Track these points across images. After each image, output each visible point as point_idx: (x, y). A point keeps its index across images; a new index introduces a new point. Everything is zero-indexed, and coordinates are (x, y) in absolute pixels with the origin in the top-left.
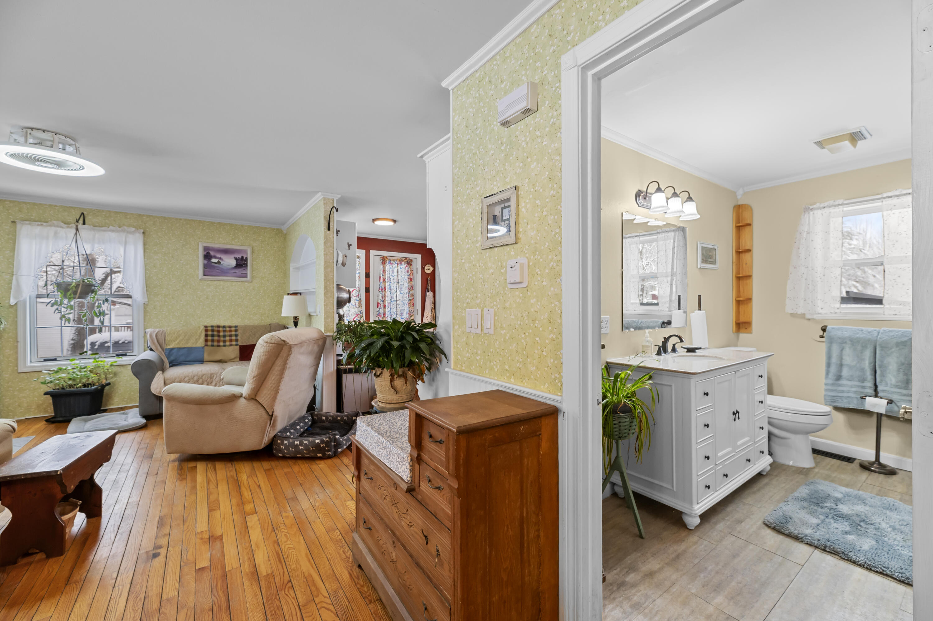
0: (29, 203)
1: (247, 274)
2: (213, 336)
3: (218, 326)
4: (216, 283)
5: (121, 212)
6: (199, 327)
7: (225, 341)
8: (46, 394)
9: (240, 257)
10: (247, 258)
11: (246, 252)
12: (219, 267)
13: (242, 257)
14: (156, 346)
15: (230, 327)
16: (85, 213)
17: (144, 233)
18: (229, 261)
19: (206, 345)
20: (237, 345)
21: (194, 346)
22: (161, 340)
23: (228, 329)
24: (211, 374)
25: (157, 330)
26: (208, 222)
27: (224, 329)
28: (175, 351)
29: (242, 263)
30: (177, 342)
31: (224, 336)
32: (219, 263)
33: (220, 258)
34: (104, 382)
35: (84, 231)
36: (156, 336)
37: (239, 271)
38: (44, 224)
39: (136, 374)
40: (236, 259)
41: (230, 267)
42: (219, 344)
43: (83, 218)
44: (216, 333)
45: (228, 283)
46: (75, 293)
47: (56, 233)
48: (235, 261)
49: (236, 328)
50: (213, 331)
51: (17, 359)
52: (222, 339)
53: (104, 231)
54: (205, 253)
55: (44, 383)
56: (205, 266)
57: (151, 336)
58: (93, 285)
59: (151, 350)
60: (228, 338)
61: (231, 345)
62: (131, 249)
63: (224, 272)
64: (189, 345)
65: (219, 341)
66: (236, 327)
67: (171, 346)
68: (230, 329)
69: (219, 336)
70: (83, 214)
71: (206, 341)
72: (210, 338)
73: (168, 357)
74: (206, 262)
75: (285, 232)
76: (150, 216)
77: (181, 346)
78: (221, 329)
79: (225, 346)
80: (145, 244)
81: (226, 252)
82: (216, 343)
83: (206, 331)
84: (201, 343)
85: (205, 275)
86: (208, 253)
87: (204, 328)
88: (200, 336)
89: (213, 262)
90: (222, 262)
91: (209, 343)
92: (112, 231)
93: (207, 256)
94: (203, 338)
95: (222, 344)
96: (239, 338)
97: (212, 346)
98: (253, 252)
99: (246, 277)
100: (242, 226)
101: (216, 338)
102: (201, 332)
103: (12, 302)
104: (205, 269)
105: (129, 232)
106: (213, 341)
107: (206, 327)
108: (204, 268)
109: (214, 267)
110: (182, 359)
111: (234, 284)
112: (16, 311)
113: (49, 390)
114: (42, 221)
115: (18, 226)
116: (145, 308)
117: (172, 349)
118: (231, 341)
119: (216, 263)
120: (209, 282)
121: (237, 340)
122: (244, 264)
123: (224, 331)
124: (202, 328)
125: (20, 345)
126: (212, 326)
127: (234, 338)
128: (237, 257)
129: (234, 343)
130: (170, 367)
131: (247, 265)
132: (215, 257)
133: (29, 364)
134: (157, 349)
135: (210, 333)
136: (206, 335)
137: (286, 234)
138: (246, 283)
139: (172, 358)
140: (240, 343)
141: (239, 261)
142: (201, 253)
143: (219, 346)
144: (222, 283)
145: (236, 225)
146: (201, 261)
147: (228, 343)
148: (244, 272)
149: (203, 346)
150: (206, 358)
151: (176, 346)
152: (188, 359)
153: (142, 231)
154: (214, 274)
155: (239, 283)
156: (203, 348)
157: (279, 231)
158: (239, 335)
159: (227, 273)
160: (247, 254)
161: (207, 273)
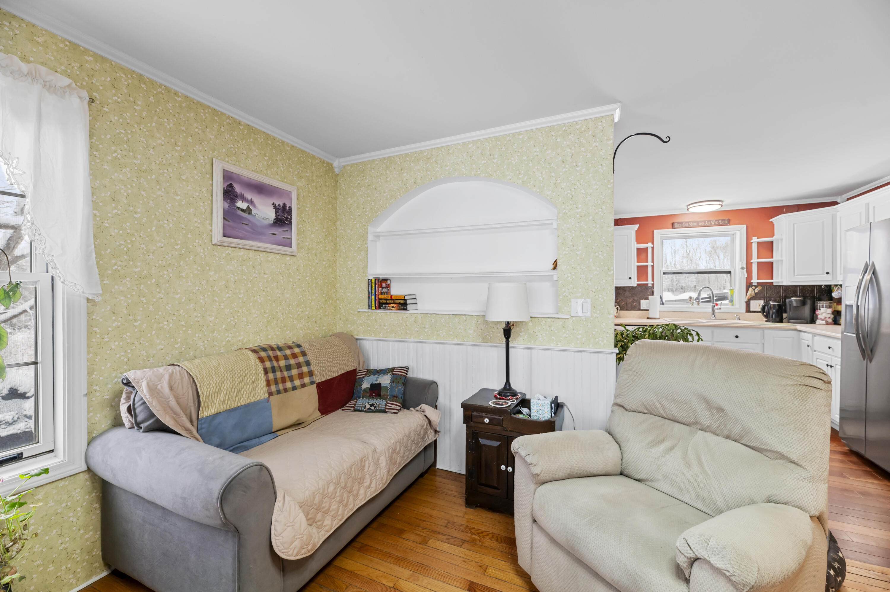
1: (290, 239)
2: (273, 370)
3: (273, 348)
4: (242, 253)
6: (245, 353)
7: (292, 379)
9: (281, 204)
10: (290, 208)
12: (249, 221)
13: (284, 204)
14: (175, 418)
15: (292, 347)
17: (91, 101)
19: (270, 394)
20: (312, 383)
21: (253, 400)
22: (185, 397)
23: (288, 352)
26: (229, 117)
27: (283, 353)
28: (218, 420)
29: (283, 218)
30: (222, 397)
31: (289, 368)
32: (248, 211)
33: (251, 202)
37: (278, 231)
40: (275, 207)
41: (266, 222)
42: (285, 386)
44: (274, 363)
45: (262, 254)
48: (274, 211)
49: (302, 349)
50: (270, 358)
52: (287, 374)
54: (226, 186)
59: (164, 429)
60: (294, 372)
61: (303, 386)
63: (255, 233)
64: (243, 400)
65: (283, 380)
66: (299, 345)
67: (212, 411)
68: (293, 351)
69: (281, 369)
71: (268, 384)
72: (271, 377)
73: (206, 439)
74: (227, 205)
75: (337, 170)
76: (103, 59)
77: (232, 405)
78: (280, 353)
79: (294, 389)
82: (281, 387)
83: (261, 360)
84: (261, 391)
85: (225, 236)
86: (231, 186)
87: (256, 356)
88: (254, 375)
89: (238, 208)
90: (254, 211)
91: (273, 388)
93: (230, 194)
94: (262, 377)
95: (289, 385)
96: (312, 367)
97: (277, 393)
98: (299, 196)
99: (290, 245)
100: (283, 143)
101: (278, 375)
102: (254, 365)
104: (227, 223)
106: (276, 382)
107: (255, 351)
108: (224, 218)
109: (241, 218)
110: (234, 436)
111: (271, 257)
117: (213, 417)
118: (301, 376)
119: (244, 211)
120: (229, 251)
121: (311, 374)
122: (287, 219)
123: (286, 357)
124: (250, 354)
126: (264, 349)
127: (305, 369)
128: (277, 203)
129: (307, 380)
131: (290, 223)
132: (244, 199)
134: (180, 426)
135: (266, 364)
136: (265, 371)
137: (338, 177)
138: (288, 258)
140: (319, 378)
141: (280, 213)
142: (218, 185)
143: (287, 390)
144: (251, 254)
145: (274, 138)
146: (219, 203)
147: (297, 383)
148: (286, 235)
149: (267, 396)
150: (276, 421)
151: (222, 409)
152: (245, 435)
153: (85, 93)
154: (241, 235)
155: (278, 257)
156: (268, 400)
157: (329, 167)
158: (313, 362)
159: (261, 234)
160: (291, 199)
161: (228, 232)
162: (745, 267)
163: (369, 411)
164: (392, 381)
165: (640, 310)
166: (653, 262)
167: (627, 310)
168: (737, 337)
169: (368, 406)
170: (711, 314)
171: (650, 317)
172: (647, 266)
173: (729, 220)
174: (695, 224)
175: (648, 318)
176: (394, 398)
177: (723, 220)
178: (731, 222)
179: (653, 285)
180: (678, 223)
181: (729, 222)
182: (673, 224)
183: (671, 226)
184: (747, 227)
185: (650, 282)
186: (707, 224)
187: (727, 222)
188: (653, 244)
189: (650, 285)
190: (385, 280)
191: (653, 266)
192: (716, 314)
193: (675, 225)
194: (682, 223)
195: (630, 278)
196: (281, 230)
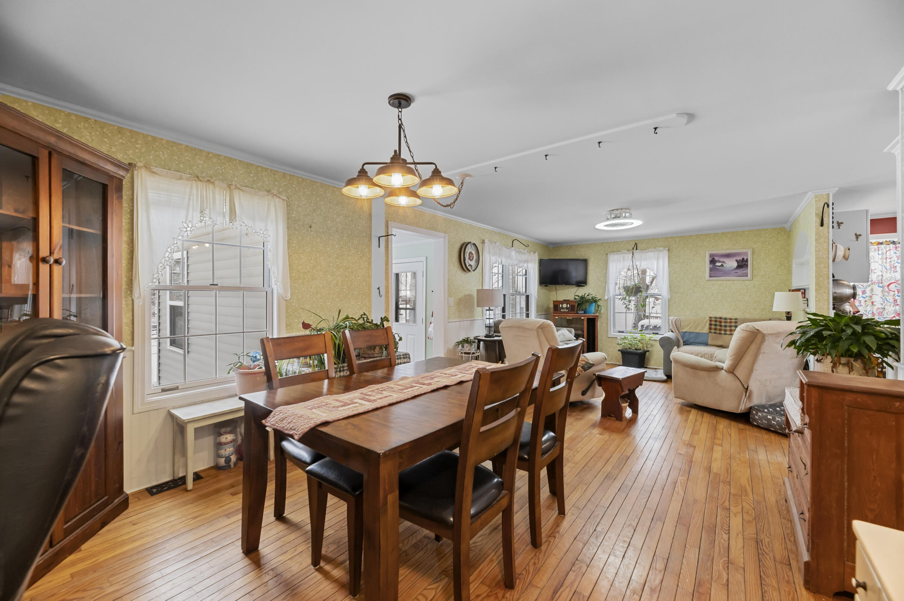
0: (613, 242)
1: (747, 273)
2: (716, 325)
3: (721, 318)
4: (719, 282)
5: (656, 238)
6: (705, 318)
7: (725, 331)
8: (619, 350)
9: (741, 259)
10: (747, 260)
11: (746, 254)
12: (722, 269)
13: (743, 259)
14: (675, 330)
15: (731, 319)
16: (637, 243)
17: (668, 250)
18: (732, 264)
19: (710, 332)
21: (701, 332)
22: (678, 325)
23: (729, 321)
24: (711, 355)
25: (676, 318)
26: (714, 234)
27: (726, 321)
28: (687, 334)
29: (743, 264)
30: (688, 328)
31: (725, 326)
32: (722, 266)
33: (723, 262)
34: (646, 349)
35: (637, 254)
36: (675, 322)
37: (740, 271)
38: (619, 253)
39: (662, 346)
40: (737, 261)
41: (732, 268)
42: (720, 332)
43: (636, 247)
44: (718, 323)
45: (730, 282)
46: (632, 292)
48: (736, 263)
49: (736, 321)
50: (716, 321)
51: (608, 329)
52: (723, 328)
53: (646, 252)
54: (711, 259)
55: (618, 344)
56: (711, 270)
57: (672, 322)
58: (640, 287)
59: (672, 331)
60: (728, 328)
61: (730, 334)
62: (661, 262)
63: (727, 273)
64: (697, 331)
65: (720, 330)
66: (736, 319)
67: (685, 330)
68: (730, 321)
69: (721, 326)
70: (636, 243)
71: (710, 329)
72: (713, 327)
73: (683, 337)
74: (711, 266)
75: (789, 229)
76: (673, 237)
77: (691, 330)
78: (722, 320)
79: (725, 334)
80: (669, 257)
81: (728, 256)
82: (718, 332)
83: (711, 321)
84: (706, 330)
85: (710, 277)
86: (714, 258)
87: (709, 319)
88: (706, 324)
89: (717, 266)
90: (725, 265)
91: (713, 331)
92: (651, 251)
93: (713, 261)
94: (707, 326)
95: (723, 332)
97: (715, 333)
98: (753, 253)
99: (747, 276)
100: (743, 232)
101: (718, 327)
102: (707, 321)
103: (606, 298)
104: (711, 272)
105: (660, 251)
106: (715, 329)
107: (710, 318)
109: (718, 269)
110: (692, 340)
111: (735, 282)
112: (607, 303)
113: (620, 349)
114: (618, 251)
115: (609, 255)
116: (669, 302)
117: (686, 332)
118: (731, 330)
119: (719, 266)
120: (714, 282)
122: (745, 264)
123: (725, 322)
124: (708, 318)
125: (609, 321)
126: (716, 318)
127: (733, 328)
128: (738, 259)
130: (684, 345)
131: (747, 265)
132: (719, 262)
133: (612, 333)
134: (676, 332)
135: (713, 323)
136: (710, 325)
137: (790, 231)
138: (747, 282)
139: (685, 339)
141: (740, 263)
142: (708, 259)
143: (720, 334)
144: (724, 282)
145: (738, 232)
146: (708, 266)
147: (728, 332)
148: (745, 272)
149: (708, 332)
150: (710, 342)
151: (688, 331)
152: (696, 341)
153: (667, 249)
154: (719, 275)
155: (740, 282)
156: (708, 334)
159: (729, 273)
160: (748, 255)
161: (712, 275)
196: (741, 270)
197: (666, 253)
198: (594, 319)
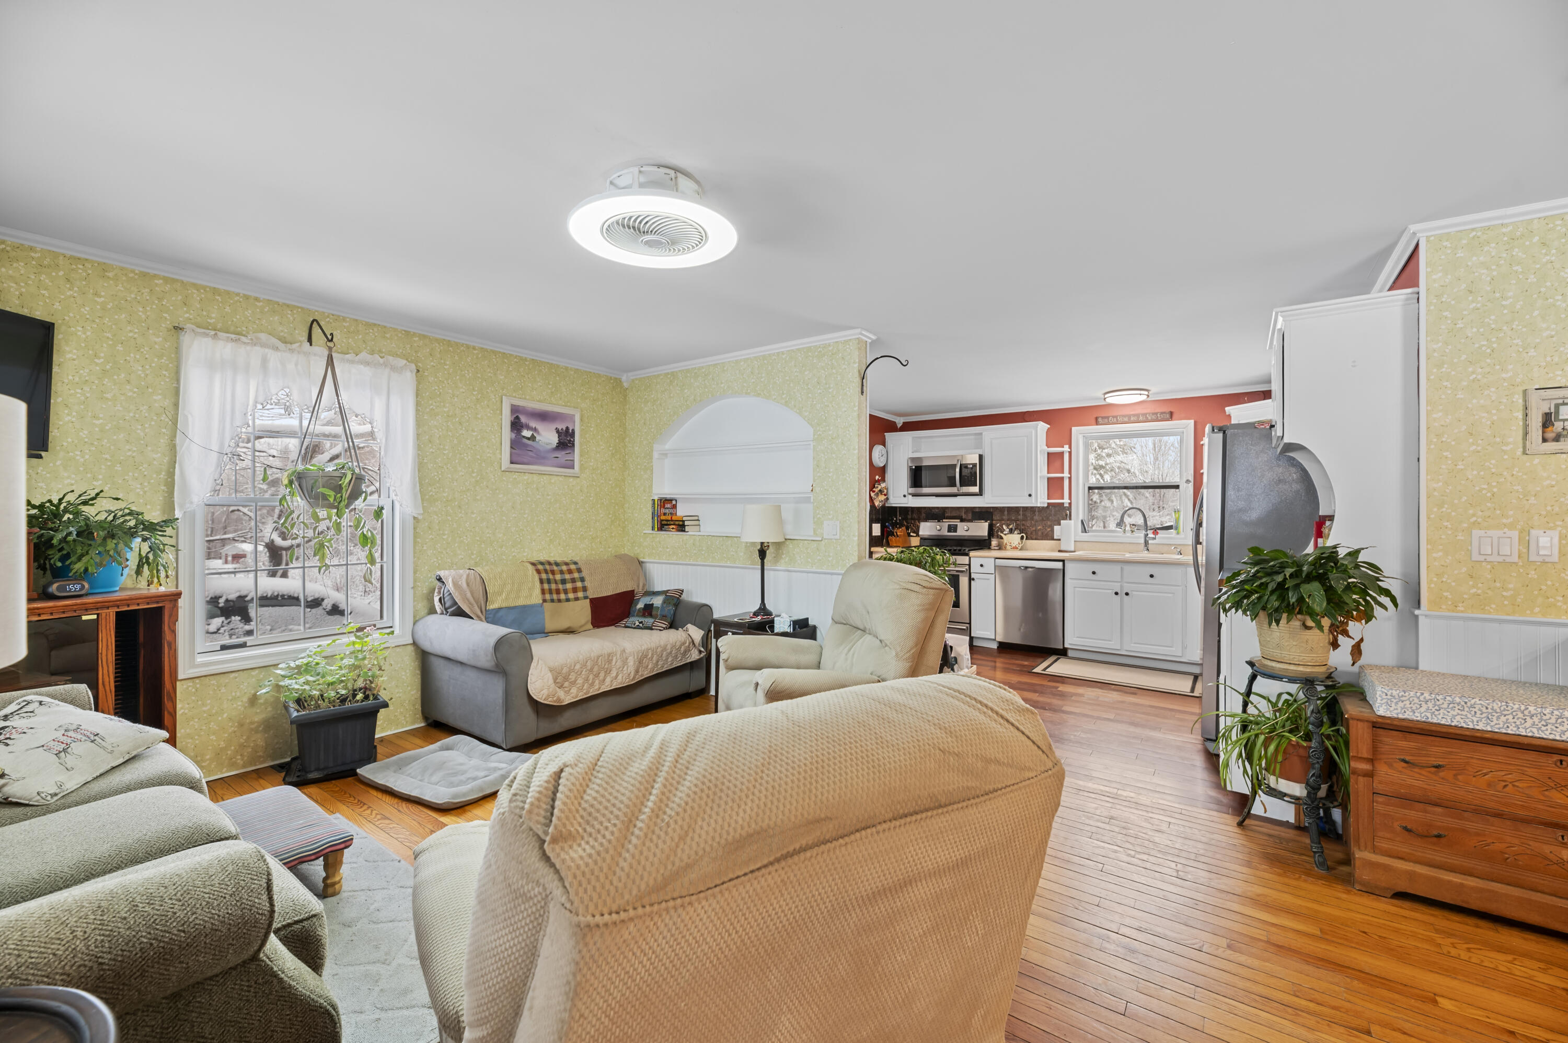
0: (204, 288)
1: (573, 461)
2: (548, 581)
3: (549, 563)
4: (526, 477)
5: (375, 325)
6: (524, 565)
9: (564, 428)
10: (573, 430)
11: (572, 418)
12: (533, 447)
13: (567, 428)
14: (469, 606)
15: (568, 564)
17: (415, 370)
18: (548, 437)
19: (545, 601)
20: (586, 598)
21: (529, 603)
22: (477, 592)
23: (565, 568)
25: (464, 573)
26: (516, 357)
27: (560, 568)
28: (500, 613)
29: (566, 441)
30: (504, 595)
31: (564, 582)
32: (533, 438)
33: (535, 430)
36: (468, 584)
37: (561, 454)
38: (237, 338)
40: (558, 431)
41: (549, 447)
42: (559, 597)
44: (550, 576)
45: (545, 477)
47: (264, 361)
48: (557, 435)
49: (578, 566)
50: (546, 571)
52: (561, 587)
53: (351, 362)
54: (513, 419)
56: (515, 444)
57: (456, 584)
60: (569, 586)
61: (577, 599)
62: (395, 403)
63: (539, 458)
64: (521, 602)
65: (558, 592)
66: (575, 563)
67: (495, 606)
68: (569, 567)
69: (556, 582)
70: (315, 321)
71: (542, 592)
72: (546, 586)
74: (514, 435)
75: (625, 385)
77: (511, 603)
78: (556, 568)
79: (568, 600)
80: (417, 395)
81: (544, 416)
82: (555, 596)
83: (538, 572)
84: (536, 598)
85: (512, 463)
86: (517, 418)
87: (532, 567)
88: (529, 581)
89: (524, 437)
90: (538, 438)
91: (548, 597)
93: (516, 426)
94: (537, 586)
95: (563, 596)
96: (586, 584)
97: (551, 601)
98: (582, 419)
99: (572, 467)
100: (566, 368)
101: (553, 586)
102: (531, 575)
104: (513, 451)
105: (393, 369)
106: (550, 592)
107: (532, 564)
108: (511, 447)
109: (526, 445)
111: (554, 479)
114: (233, 331)
115: (186, 338)
116: (415, 527)
117: (497, 610)
118: (575, 590)
119: (528, 439)
120: (515, 476)
121: (585, 589)
122: (570, 442)
123: (561, 572)
124: (529, 566)
125: (183, 615)
126: (542, 563)
127: (579, 584)
128: (559, 427)
129: (580, 594)
131: (573, 445)
132: (528, 428)
133: (198, 658)
135: (543, 576)
136: (540, 582)
137: (627, 390)
138: (571, 480)
140: (592, 594)
141: (563, 437)
142: (506, 418)
143: (561, 601)
144: (535, 477)
145: (558, 366)
146: (507, 435)
147: (571, 596)
148: (569, 457)
149: (540, 601)
150: (548, 625)
151: (504, 605)
153: (413, 366)
154: (525, 460)
155: (561, 479)
156: (542, 605)
157: (618, 382)
158: (587, 578)
159: (544, 458)
160: (574, 422)
161: (515, 459)
162: (1191, 478)
163: (638, 628)
164: (664, 602)
165: (1053, 539)
166: (1070, 472)
167: (1036, 539)
168: (1152, 576)
169: (637, 623)
170: (1143, 545)
171: (1062, 548)
172: (1062, 478)
173: (1171, 414)
174: (1126, 419)
175: (1060, 551)
176: (664, 617)
177: (1162, 413)
178: (1175, 416)
179: (1070, 504)
180: (1103, 418)
181: (1171, 416)
182: (1097, 419)
183: (1094, 421)
184: (1195, 423)
185: (1066, 501)
186: (1141, 418)
187: (1168, 416)
188: (1070, 447)
189: (1066, 505)
190: (670, 500)
191: (1070, 478)
192: (1150, 547)
193: (1100, 420)
194: (1108, 418)
195: (1030, 495)
196: (563, 453)
197: (408, 378)
198: (158, 612)
